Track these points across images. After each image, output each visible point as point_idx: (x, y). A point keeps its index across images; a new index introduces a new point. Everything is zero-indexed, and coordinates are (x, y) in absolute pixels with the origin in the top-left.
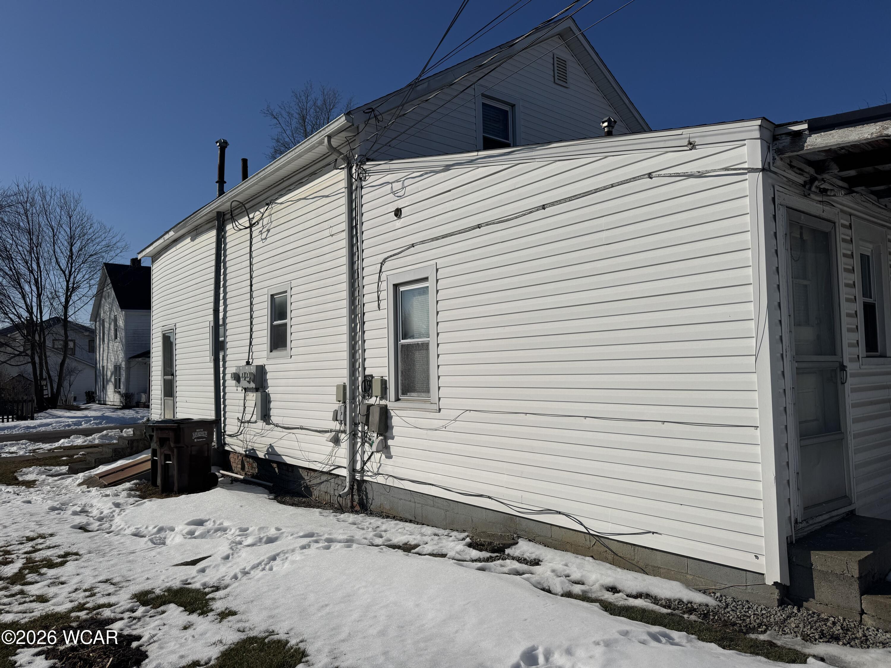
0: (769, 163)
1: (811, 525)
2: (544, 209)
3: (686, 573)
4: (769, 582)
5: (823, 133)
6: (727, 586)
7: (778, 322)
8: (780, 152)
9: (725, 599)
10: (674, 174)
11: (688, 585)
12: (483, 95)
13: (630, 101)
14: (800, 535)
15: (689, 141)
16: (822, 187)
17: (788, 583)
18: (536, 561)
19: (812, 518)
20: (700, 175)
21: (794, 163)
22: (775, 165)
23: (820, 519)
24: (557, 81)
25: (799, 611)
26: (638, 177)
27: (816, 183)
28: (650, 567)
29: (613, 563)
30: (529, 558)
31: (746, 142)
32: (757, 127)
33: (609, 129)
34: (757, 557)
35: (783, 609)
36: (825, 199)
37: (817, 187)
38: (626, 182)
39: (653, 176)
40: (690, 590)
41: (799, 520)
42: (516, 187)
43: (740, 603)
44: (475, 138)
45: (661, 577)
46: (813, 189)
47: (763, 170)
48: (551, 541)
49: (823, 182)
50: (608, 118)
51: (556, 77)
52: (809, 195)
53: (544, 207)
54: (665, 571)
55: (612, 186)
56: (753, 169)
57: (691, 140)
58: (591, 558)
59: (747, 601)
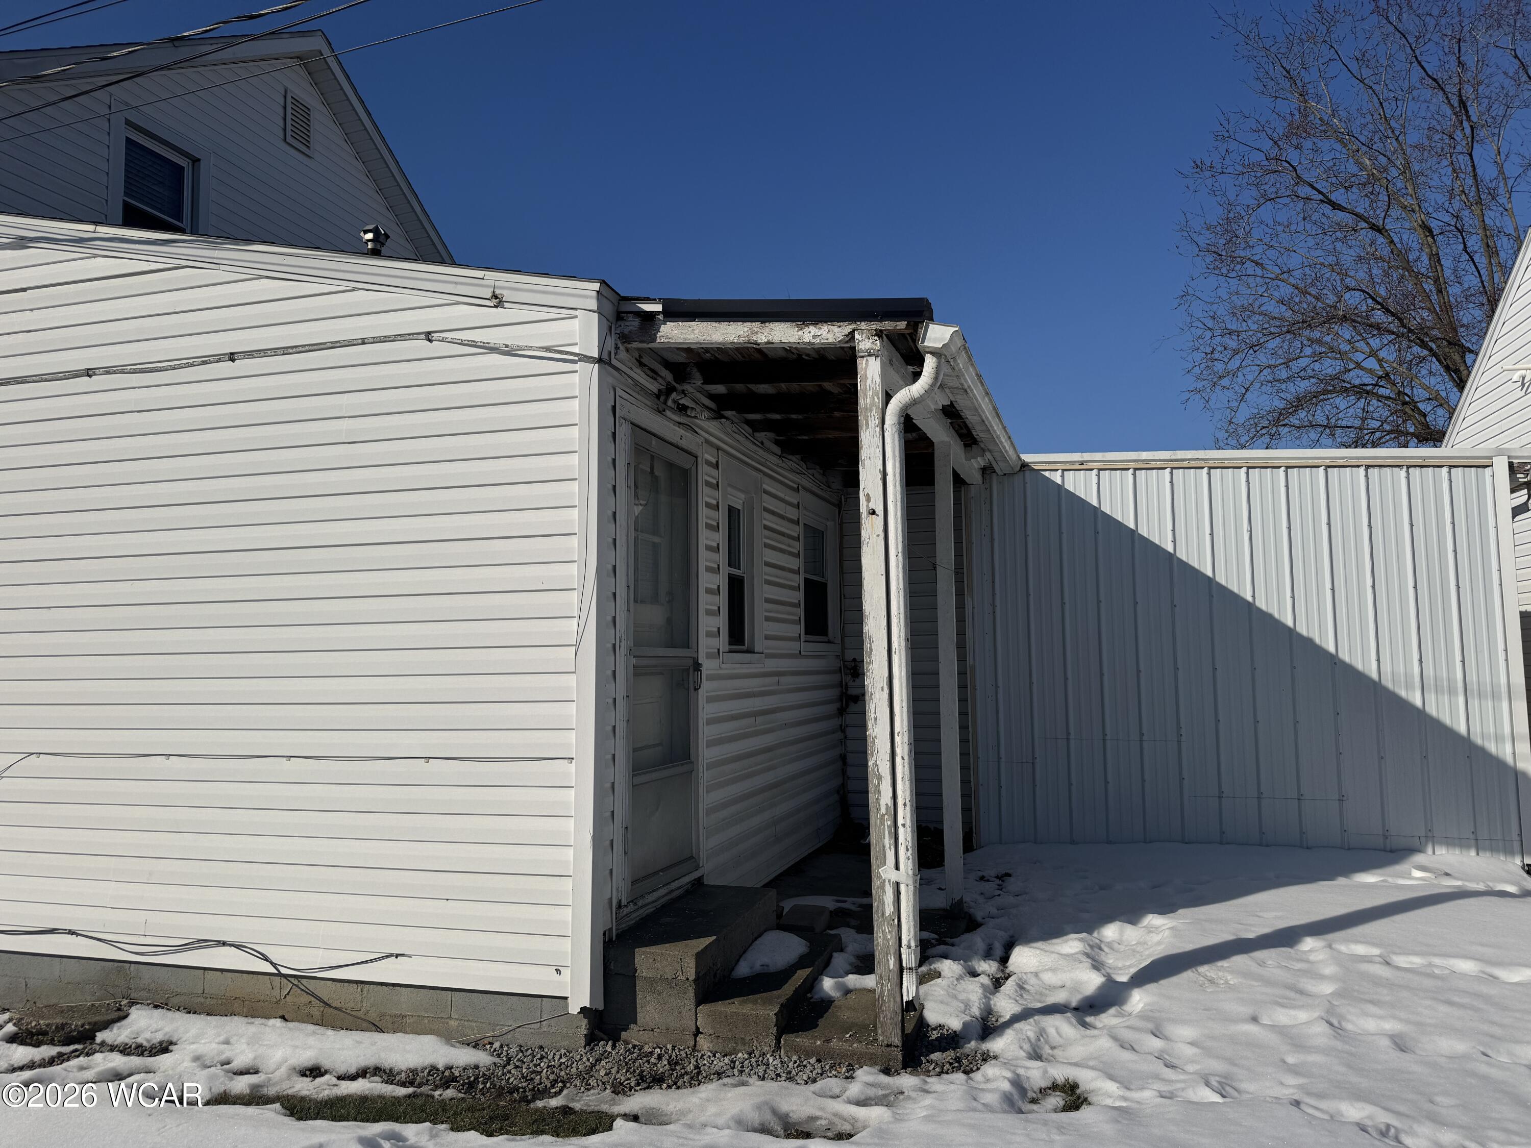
0: (610, 353)
1: (642, 907)
2: (233, 360)
3: (447, 1018)
4: (574, 1009)
5: (680, 323)
6: (512, 1028)
7: (611, 595)
8: (625, 338)
9: (507, 1051)
10: (468, 341)
11: (450, 1037)
12: (128, 123)
13: (423, 210)
14: (624, 926)
15: (494, 292)
16: (681, 402)
17: (601, 1007)
18: (164, 1045)
19: (642, 896)
20: (509, 352)
21: (645, 360)
22: (617, 357)
23: (656, 895)
24: (289, 139)
25: (614, 1047)
26: (409, 334)
27: (674, 395)
28: (388, 1018)
29: (321, 1022)
30: (148, 1041)
31: (578, 313)
32: (595, 294)
33: (376, 245)
34: (558, 972)
35: (592, 1049)
36: (684, 420)
37: (674, 401)
38: (387, 339)
39: (433, 339)
40: (453, 1046)
41: (624, 902)
42: (177, 310)
43: (530, 1052)
44: (104, 202)
45: (406, 1032)
46: (670, 403)
47: (600, 360)
48: (202, 1000)
49: (683, 396)
50: (374, 226)
51: (289, 133)
52: (664, 411)
53: (232, 357)
54: (412, 1020)
55: (363, 342)
56: (585, 356)
57: (498, 292)
58: (279, 1020)
59: (541, 1047)
